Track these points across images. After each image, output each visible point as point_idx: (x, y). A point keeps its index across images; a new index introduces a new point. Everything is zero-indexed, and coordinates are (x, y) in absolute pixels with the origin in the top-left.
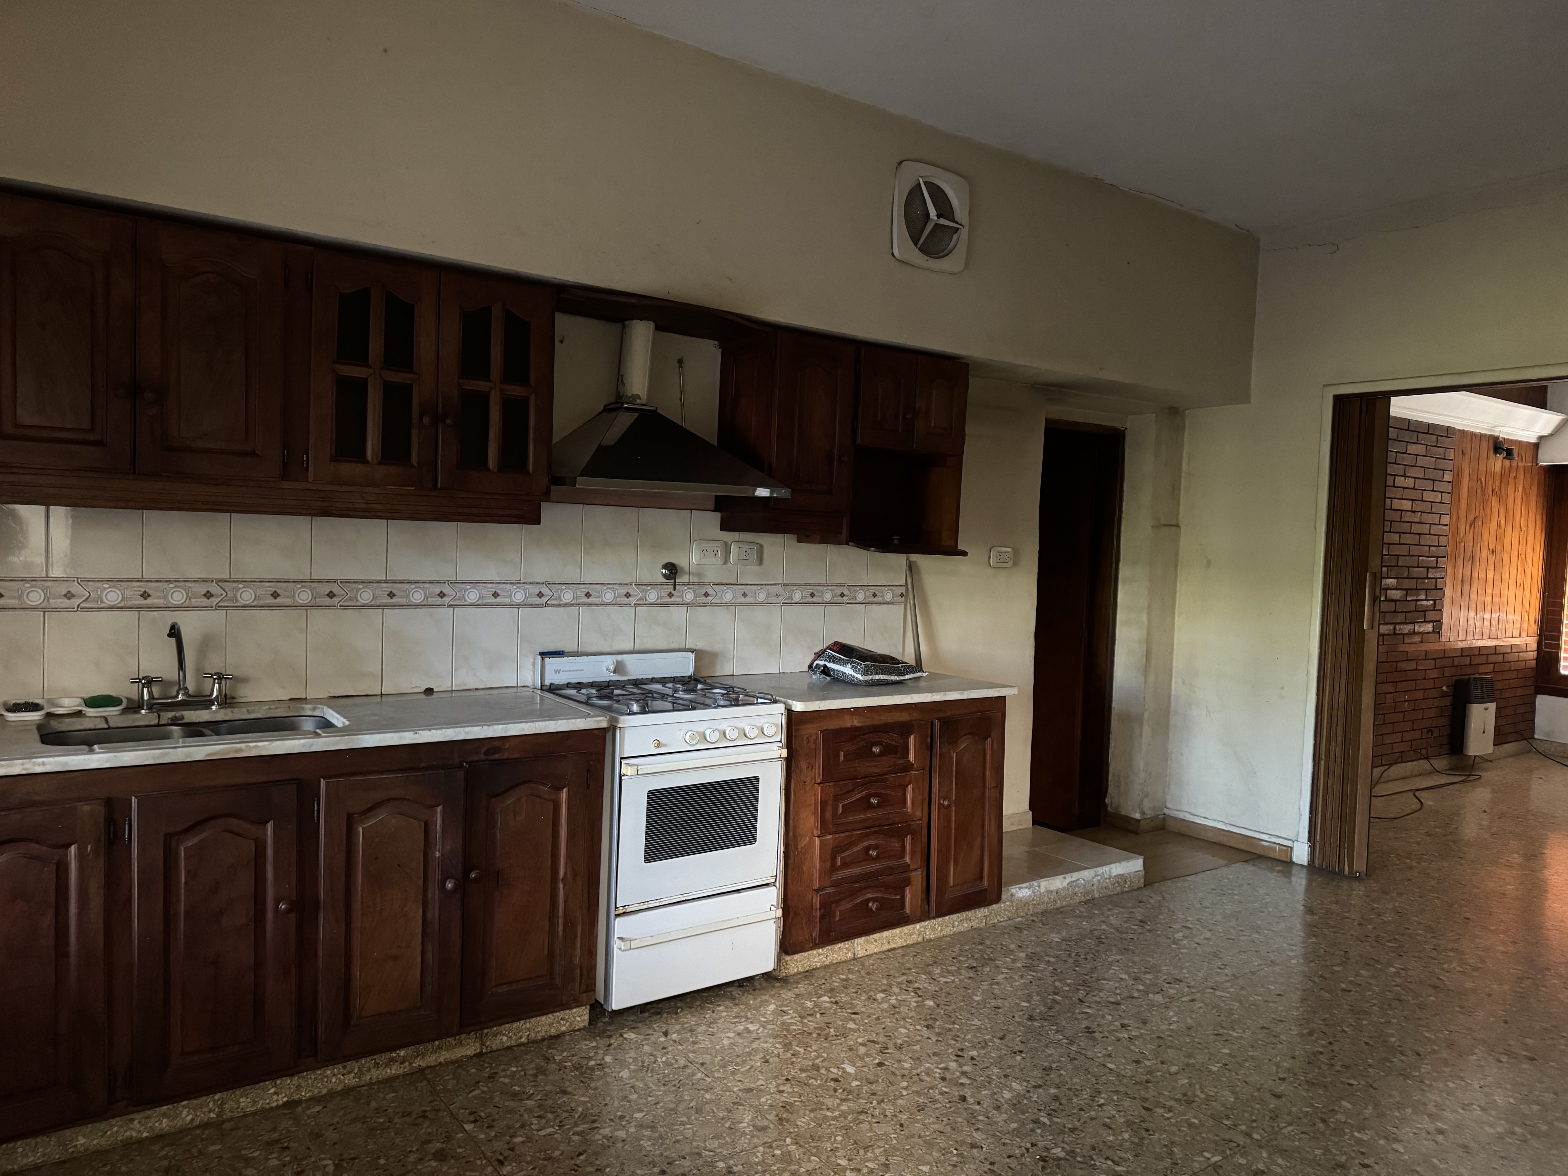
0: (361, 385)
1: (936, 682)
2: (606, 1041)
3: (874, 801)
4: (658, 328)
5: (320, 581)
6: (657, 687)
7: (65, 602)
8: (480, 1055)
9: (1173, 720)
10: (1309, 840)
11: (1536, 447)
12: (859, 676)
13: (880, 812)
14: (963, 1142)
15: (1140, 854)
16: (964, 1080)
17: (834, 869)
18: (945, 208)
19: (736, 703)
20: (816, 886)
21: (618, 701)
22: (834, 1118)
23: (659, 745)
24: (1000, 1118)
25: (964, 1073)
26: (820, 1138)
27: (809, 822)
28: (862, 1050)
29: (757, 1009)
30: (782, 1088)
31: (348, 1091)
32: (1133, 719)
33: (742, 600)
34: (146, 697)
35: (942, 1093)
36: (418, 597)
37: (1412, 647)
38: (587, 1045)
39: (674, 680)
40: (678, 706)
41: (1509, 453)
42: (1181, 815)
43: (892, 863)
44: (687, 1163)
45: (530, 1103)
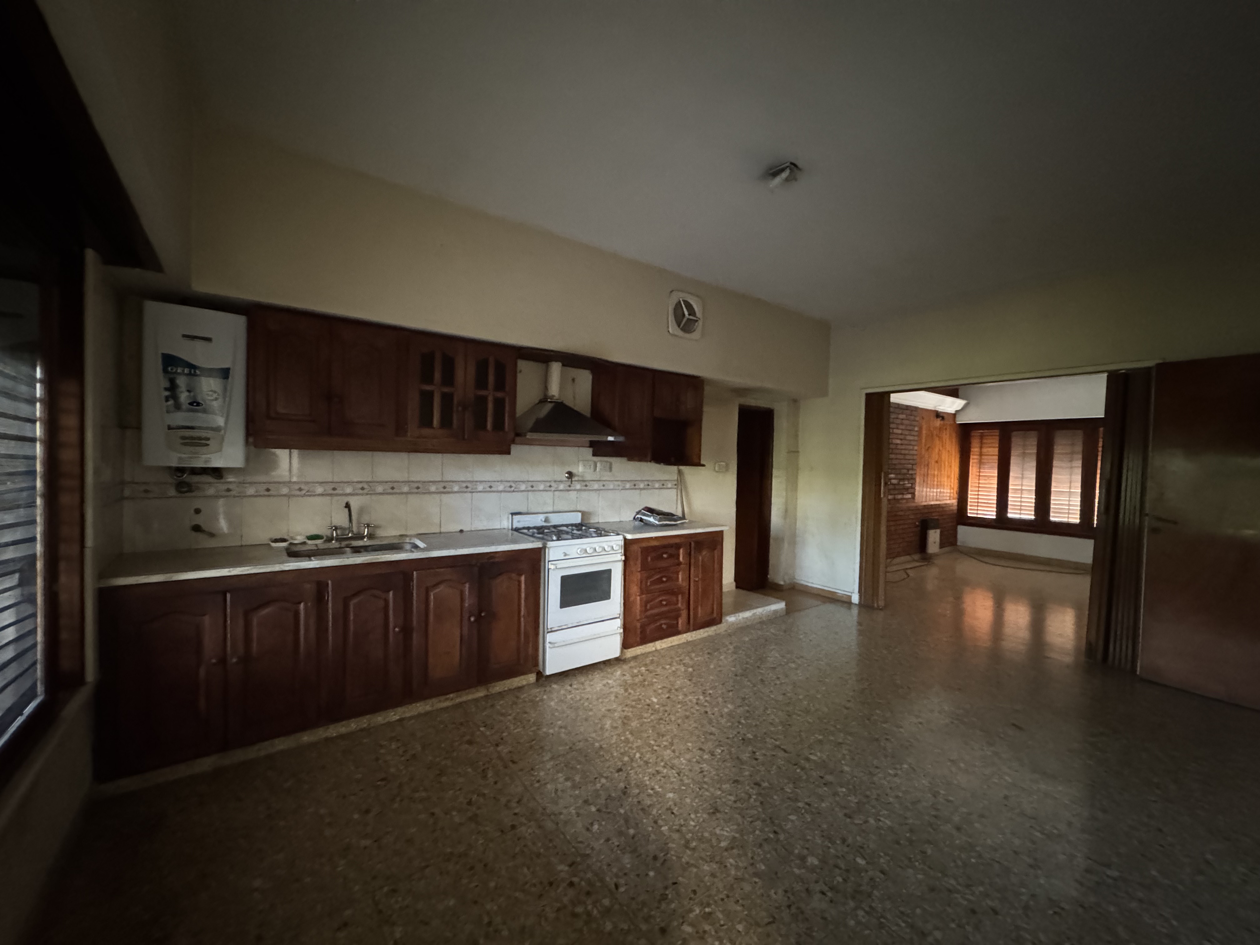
0: (431, 394)
1: (692, 524)
2: (543, 689)
3: (664, 579)
4: (563, 365)
5: (413, 482)
6: (565, 528)
7: (298, 493)
8: (486, 696)
9: (798, 539)
10: (859, 592)
11: (954, 415)
12: (657, 522)
13: (668, 584)
14: (707, 732)
15: (784, 600)
16: (706, 704)
17: (646, 610)
18: (692, 312)
19: (600, 535)
20: (638, 618)
21: (547, 535)
22: (649, 722)
23: (565, 555)
24: (723, 721)
25: (706, 701)
26: (642, 732)
27: (635, 589)
28: (660, 691)
29: (612, 674)
30: (624, 709)
31: (427, 714)
32: (780, 540)
33: (602, 488)
34: (335, 535)
35: (697, 710)
36: (456, 488)
37: (904, 505)
38: (536, 691)
39: (572, 525)
40: (574, 537)
41: (943, 418)
42: (802, 582)
43: (672, 607)
44: (581, 744)
45: (510, 718)
